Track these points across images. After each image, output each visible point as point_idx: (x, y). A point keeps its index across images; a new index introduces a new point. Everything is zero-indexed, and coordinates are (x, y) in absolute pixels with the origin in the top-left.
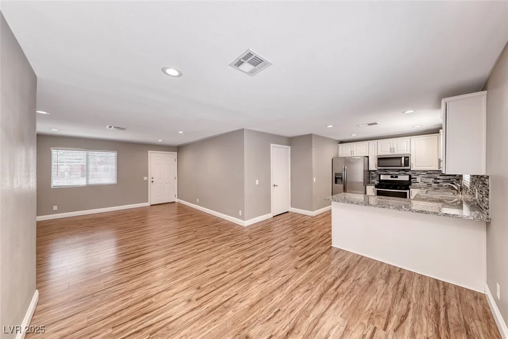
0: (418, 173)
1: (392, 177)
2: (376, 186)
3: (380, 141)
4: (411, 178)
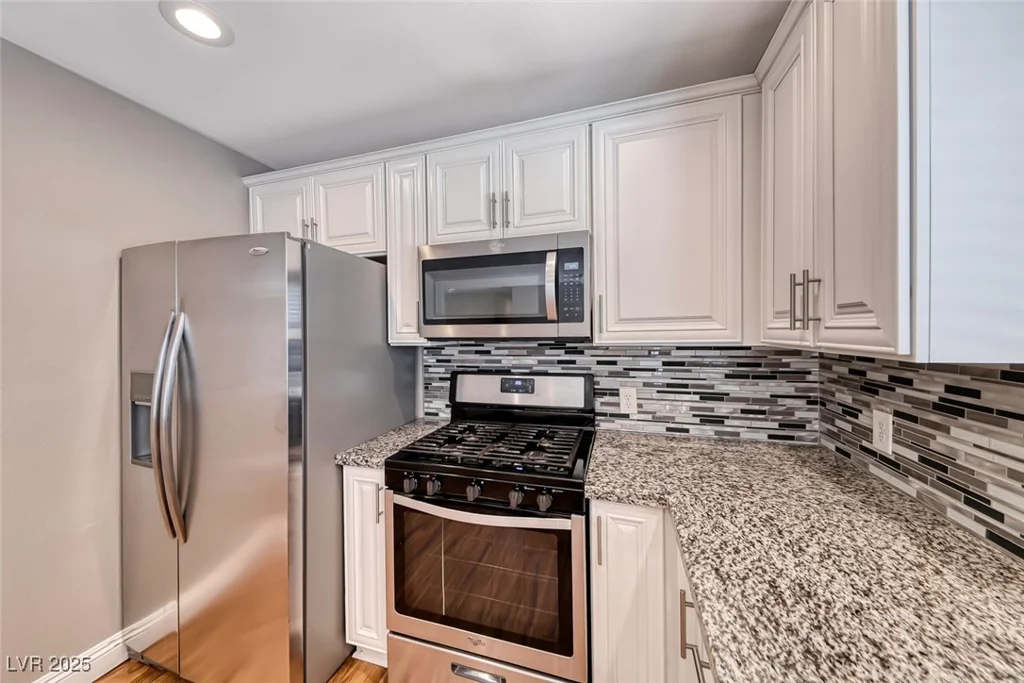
0: (623, 362)
1: (507, 386)
2: (394, 482)
4: (592, 392)
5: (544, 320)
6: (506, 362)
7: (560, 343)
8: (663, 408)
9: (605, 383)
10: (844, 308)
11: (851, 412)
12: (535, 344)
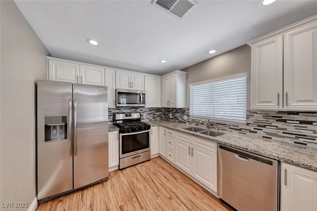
0: (144, 110)
1: (126, 116)
2: (121, 131)
3: (119, 72)
4: (141, 115)
5: (140, 104)
6: (124, 111)
7: (134, 107)
8: (148, 117)
9: (142, 114)
10: (172, 104)
11: (168, 115)
12: (130, 108)
